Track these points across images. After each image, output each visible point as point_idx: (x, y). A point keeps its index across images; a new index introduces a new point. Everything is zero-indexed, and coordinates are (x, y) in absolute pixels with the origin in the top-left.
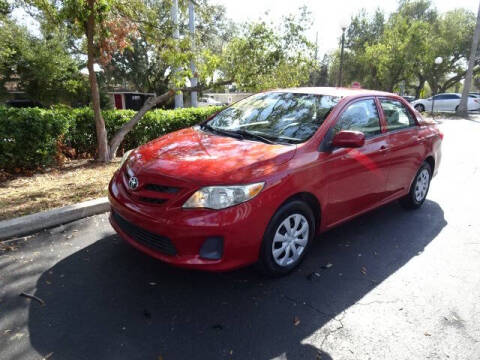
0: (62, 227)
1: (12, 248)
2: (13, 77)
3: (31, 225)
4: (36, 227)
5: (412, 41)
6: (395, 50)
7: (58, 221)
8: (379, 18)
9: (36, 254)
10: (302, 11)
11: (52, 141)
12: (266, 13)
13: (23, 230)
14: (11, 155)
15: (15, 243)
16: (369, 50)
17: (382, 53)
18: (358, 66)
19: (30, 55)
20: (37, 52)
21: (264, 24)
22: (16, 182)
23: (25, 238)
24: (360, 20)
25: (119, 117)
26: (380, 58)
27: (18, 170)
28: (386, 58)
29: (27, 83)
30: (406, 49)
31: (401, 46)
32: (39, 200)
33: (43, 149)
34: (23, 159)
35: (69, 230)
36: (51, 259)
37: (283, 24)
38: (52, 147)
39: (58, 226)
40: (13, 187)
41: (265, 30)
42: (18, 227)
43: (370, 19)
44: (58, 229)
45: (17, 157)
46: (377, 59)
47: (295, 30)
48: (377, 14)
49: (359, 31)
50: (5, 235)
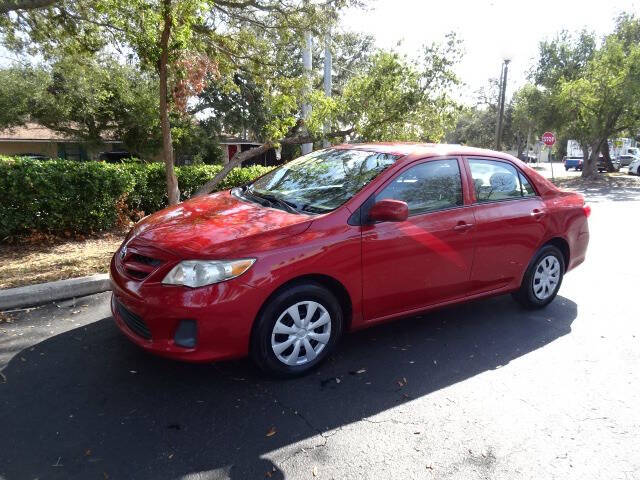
0: (74, 302)
1: (9, 320)
2: (110, 123)
3: (38, 295)
4: (44, 298)
5: (630, 76)
6: (604, 87)
7: (71, 293)
8: (587, 43)
9: (29, 328)
10: (448, 40)
11: (109, 201)
12: (399, 44)
13: (30, 301)
14: (61, 216)
15: (15, 314)
16: (566, 87)
17: (584, 91)
18: (554, 110)
19: (130, 98)
20: (137, 95)
21: (396, 57)
22: (63, 248)
23: (28, 310)
24: (558, 46)
25: (203, 174)
26: (582, 98)
27: (68, 234)
28: (590, 99)
29: (124, 131)
30: (620, 86)
31: (614, 81)
32: (65, 268)
33: (98, 210)
34: (74, 222)
35: (78, 305)
36: (42, 335)
37: (423, 56)
38: (112, 208)
39: (70, 299)
40: (56, 252)
41: (398, 65)
42: (23, 297)
43: (573, 44)
44: (70, 303)
45: (67, 218)
46: (577, 100)
47: (439, 64)
48: (583, 38)
49: (556, 61)
50: (7, 305)
